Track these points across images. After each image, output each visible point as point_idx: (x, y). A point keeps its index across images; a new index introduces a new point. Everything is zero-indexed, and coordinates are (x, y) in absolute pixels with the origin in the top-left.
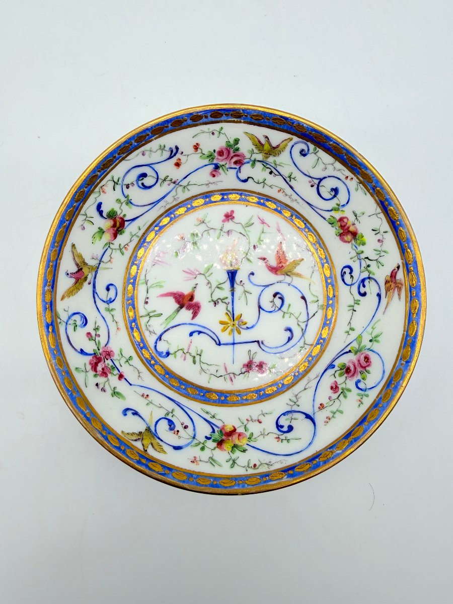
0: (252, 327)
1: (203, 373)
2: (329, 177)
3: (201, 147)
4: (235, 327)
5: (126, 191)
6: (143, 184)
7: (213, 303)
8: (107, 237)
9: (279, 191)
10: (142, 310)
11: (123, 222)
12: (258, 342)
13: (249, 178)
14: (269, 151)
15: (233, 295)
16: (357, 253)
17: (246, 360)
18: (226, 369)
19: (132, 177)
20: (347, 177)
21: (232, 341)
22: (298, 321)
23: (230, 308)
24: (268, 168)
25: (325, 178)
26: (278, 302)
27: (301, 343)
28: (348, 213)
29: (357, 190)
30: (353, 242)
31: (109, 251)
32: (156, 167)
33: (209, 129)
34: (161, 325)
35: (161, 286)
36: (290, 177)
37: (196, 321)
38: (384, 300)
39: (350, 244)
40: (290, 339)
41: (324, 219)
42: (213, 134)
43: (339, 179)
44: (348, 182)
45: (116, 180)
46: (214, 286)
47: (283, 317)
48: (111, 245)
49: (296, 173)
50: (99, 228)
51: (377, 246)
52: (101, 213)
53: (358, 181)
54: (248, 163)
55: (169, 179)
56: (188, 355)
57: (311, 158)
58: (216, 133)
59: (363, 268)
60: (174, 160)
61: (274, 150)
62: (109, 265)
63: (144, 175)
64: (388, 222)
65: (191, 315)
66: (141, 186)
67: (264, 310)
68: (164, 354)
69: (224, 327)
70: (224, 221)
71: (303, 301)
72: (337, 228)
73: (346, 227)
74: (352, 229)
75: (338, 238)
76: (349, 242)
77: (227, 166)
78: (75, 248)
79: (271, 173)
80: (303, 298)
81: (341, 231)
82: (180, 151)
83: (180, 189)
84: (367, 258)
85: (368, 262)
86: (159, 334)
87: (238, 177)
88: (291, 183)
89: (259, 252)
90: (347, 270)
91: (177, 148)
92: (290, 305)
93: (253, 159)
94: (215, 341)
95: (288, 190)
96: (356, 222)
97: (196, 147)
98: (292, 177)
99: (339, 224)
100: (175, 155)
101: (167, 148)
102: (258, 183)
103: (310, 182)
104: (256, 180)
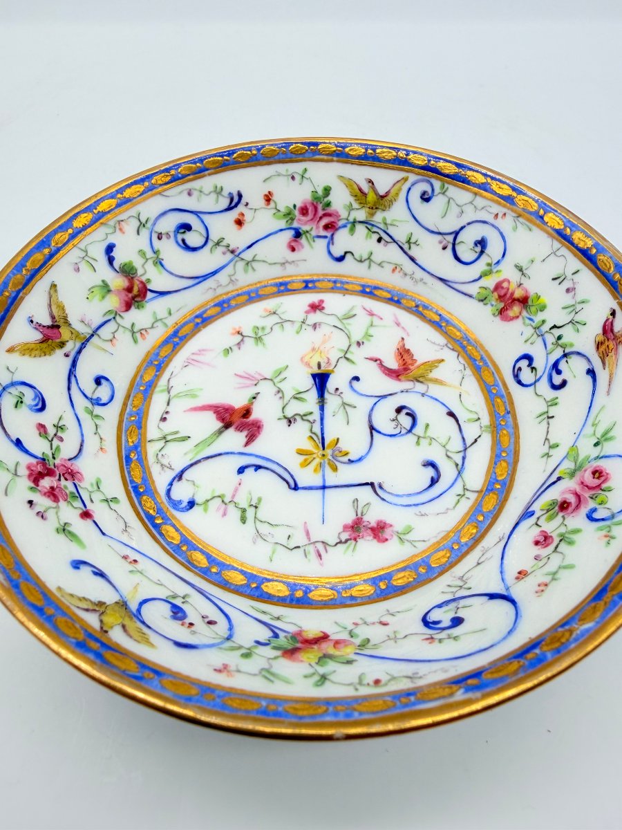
0: (360, 460)
1: (259, 540)
2: (469, 224)
3: (275, 198)
4: (326, 460)
5: (156, 243)
6: (183, 241)
7: (285, 421)
8: (113, 302)
9: (394, 270)
10: (153, 429)
11: (144, 291)
12: (372, 484)
13: (346, 253)
14: (375, 203)
15: (322, 408)
16: (535, 328)
17: (350, 518)
18: (308, 533)
19: (169, 224)
20: (497, 215)
21: (320, 484)
22: (447, 450)
23: (317, 429)
24: (374, 232)
25: (462, 228)
26: (405, 421)
27: (458, 488)
28: (507, 272)
29: (515, 229)
30: (525, 313)
31: (111, 327)
32: (205, 218)
33: (287, 170)
34: (185, 454)
35: (194, 396)
36: (409, 242)
37: (251, 449)
38: (602, 375)
39: (520, 321)
40: (434, 482)
41: (470, 296)
42: (293, 178)
43: (484, 222)
44: (500, 223)
45: (143, 221)
46: (288, 395)
47: (418, 443)
48: (118, 318)
49: (419, 234)
50: (103, 281)
51: (568, 300)
52: (111, 260)
53: (515, 215)
54: (345, 226)
55: (224, 243)
56: (231, 507)
57: (438, 202)
58: (298, 178)
59: (550, 346)
60: (234, 214)
61: (382, 201)
62: (107, 346)
63: (187, 227)
64: (575, 255)
65: (244, 440)
66: (181, 242)
67: (379, 432)
68: (185, 504)
69: (306, 460)
70: (307, 312)
71: (452, 420)
72: (494, 303)
73: (508, 296)
74: (518, 294)
75: (498, 319)
76: (518, 317)
77: (314, 233)
78: (56, 291)
79: (379, 240)
80: (451, 414)
81: (501, 305)
82: (244, 201)
83: (240, 265)
84: (555, 327)
85: (557, 332)
86: (178, 469)
87: (329, 252)
88: (411, 253)
89: (370, 350)
90: (524, 363)
91: (240, 196)
92: (427, 426)
93: (351, 219)
94: (287, 483)
95: (409, 266)
96: (524, 281)
97: (268, 198)
98: (413, 240)
99: (496, 295)
100: (236, 205)
101: (225, 193)
102: (361, 261)
103: (440, 242)
104: (357, 256)
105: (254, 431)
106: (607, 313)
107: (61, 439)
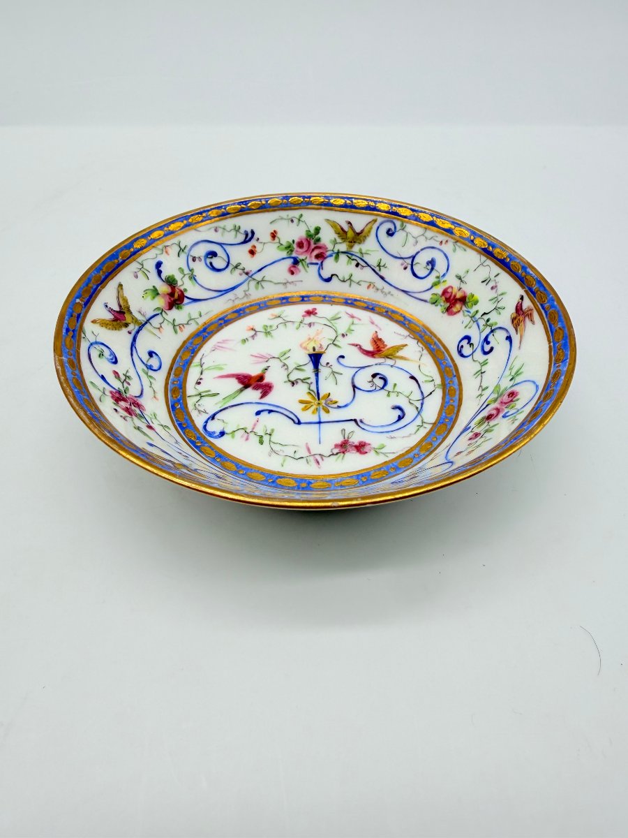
0: (346, 406)
1: (273, 454)
2: (422, 250)
3: (279, 235)
4: (321, 406)
5: (192, 264)
6: (211, 263)
7: (289, 384)
8: (161, 302)
9: (368, 287)
10: (191, 389)
11: (182, 297)
12: (355, 420)
13: (332, 275)
14: (353, 238)
15: (317, 375)
16: (471, 317)
17: (339, 440)
18: (309, 450)
19: (201, 251)
20: (441, 242)
21: (317, 420)
22: (410, 399)
23: (314, 387)
24: (353, 260)
25: (418, 253)
26: (380, 383)
27: (418, 422)
28: (451, 281)
29: (455, 250)
30: (464, 308)
31: (158, 319)
32: (228, 249)
33: (288, 216)
34: (216, 404)
35: (221, 369)
36: (379, 266)
37: (265, 400)
38: (516, 338)
39: (461, 313)
40: (400, 418)
41: (425, 301)
42: (292, 221)
43: (433, 248)
44: (444, 247)
45: (183, 247)
46: (291, 368)
47: (388, 395)
48: (163, 313)
49: (386, 259)
50: (154, 287)
51: (493, 294)
52: (159, 273)
53: (454, 241)
54: (331, 256)
55: (241, 267)
56: (252, 435)
57: (399, 236)
58: (296, 221)
59: (482, 327)
60: (248, 246)
61: (358, 237)
62: (156, 332)
63: (214, 254)
64: (496, 264)
65: (260, 395)
66: (209, 264)
67: (359, 389)
68: (217, 433)
69: (306, 407)
70: (304, 316)
71: (414, 381)
72: (442, 304)
73: (452, 298)
74: (459, 295)
75: (446, 314)
76: (459, 311)
77: (308, 261)
78: (122, 289)
79: (357, 265)
80: (412, 378)
81: (448, 305)
82: (256, 237)
83: (253, 284)
84: (485, 314)
85: (486, 317)
86: (211, 413)
87: (320, 275)
88: (381, 273)
89: (352, 339)
90: (465, 342)
91: (253, 233)
92: (395, 385)
93: (336, 250)
94: (293, 420)
95: (380, 283)
96: (463, 286)
97: (274, 235)
98: (382, 264)
99: (443, 298)
100: (250, 240)
101: (242, 230)
102: (344, 281)
103: (402, 264)
104: (341, 278)
105: (266, 389)
106: (517, 299)
107: (129, 384)
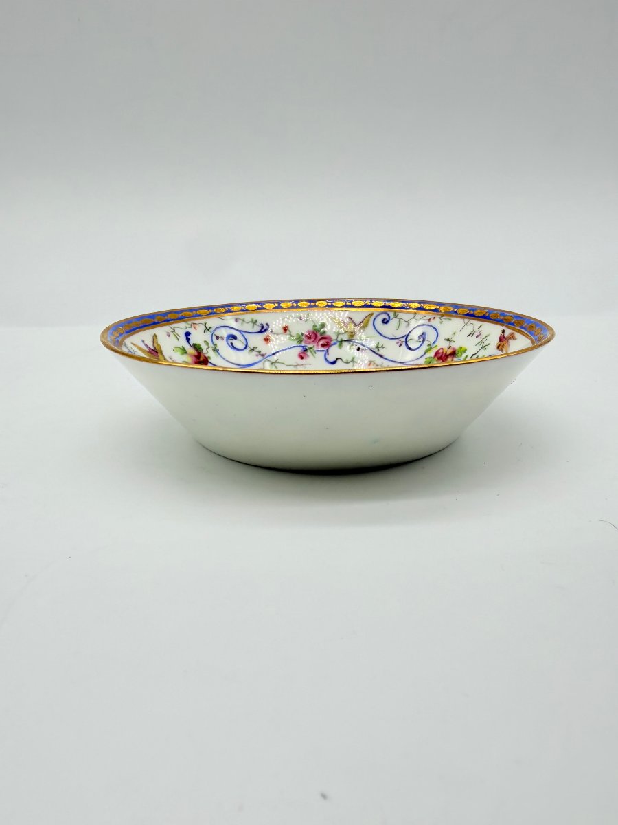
3: (290, 329)
5: (215, 341)
6: (232, 344)
8: (188, 358)
9: (369, 365)
11: (206, 361)
13: (337, 359)
14: (354, 329)
19: (224, 333)
20: (429, 320)
24: (354, 345)
25: (410, 332)
28: (441, 344)
29: (441, 322)
30: (455, 359)
32: (246, 334)
33: (297, 315)
36: (377, 347)
42: (301, 319)
43: (423, 325)
44: (432, 323)
45: (208, 327)
49: (383, 341)
50: (183, 347)
51: (478, 340)
52: (188, 340)
53: (440, 316)
54: (335, 344)
55: (257, 350)
57: (393, 322)
58: (304, 319)
60: (263, 335)
63: (234, 337)
64: (478, 320)
73: (444, 355)
74: (449, 352)
77: (315, 349)
78: (157, 338)
79: (358, 349)
82: (270, 329)
83: (267, 363)
84: (473, 355)
87: (326, 359)
88: (380, 353)
91: (268, 326)
93: (339, 339)
95: (379, 360)
96: (452, 344)
98: (380, 346)
99: (436, 358)
100: (265, 331)
101: (258, 323)
102: (347, 363)
103: (397, 343)
104: (344, 360)
106: (499, 334)
